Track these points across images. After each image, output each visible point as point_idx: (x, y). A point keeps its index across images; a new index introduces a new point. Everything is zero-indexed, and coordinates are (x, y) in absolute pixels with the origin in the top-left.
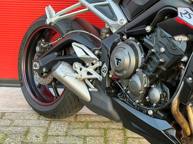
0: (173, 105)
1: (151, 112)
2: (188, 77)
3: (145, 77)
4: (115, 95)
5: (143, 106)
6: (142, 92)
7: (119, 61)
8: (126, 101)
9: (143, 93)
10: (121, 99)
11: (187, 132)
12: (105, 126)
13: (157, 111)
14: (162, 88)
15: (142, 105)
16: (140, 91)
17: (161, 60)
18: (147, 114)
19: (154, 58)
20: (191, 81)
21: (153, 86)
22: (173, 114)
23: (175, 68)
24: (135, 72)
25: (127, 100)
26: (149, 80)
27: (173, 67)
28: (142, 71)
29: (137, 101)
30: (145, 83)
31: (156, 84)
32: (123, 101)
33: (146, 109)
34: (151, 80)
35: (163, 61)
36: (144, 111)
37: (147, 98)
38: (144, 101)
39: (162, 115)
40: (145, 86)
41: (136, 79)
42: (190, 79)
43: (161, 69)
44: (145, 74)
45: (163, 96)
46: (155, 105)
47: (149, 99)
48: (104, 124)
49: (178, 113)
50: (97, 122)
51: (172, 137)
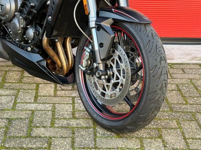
0: (43, 41)
1: (29, 49)
2: (49, 16)
3: (22, 19)
4: (4, 37)
5: (24, 44)
6: (20, 31)
7: (2, 7)
8: (12, 42)
9: (21, 33)
10: (8, 40)
11: (59, 64)
12: (7, 69)
13: (33, 48)
14: (36, 28)
15: (22, 43)
16: (19, 31)
17: (32, 4)
18: (27, 50)
19: (28, 3)
20: (51, 19)
21: (29, 26)
22: (44, 48)
23: (44, 11)
24: (14, 16)
25: (12, 40)
26: (25, 21)
27: (43, 11)
28: (19, 14)
29: (17, 40)
30: (22, 24)
31: (31, 25)
32: (10, 42)
33: (26, 46)
34: (27, 22)
35: (34, 5)
36: (25, 48)
37: (25, 36)
38: (23, 40)
39: (37, 50)
40: (22, 26)
41: (16, 21)
42: (50, 17)
43: (32, 12)
44: (21, 16)
45: (36, 34)
46: (30, 41)
47: (26, 37)
48: (6, 67)
49: (48, 47)
50: (2, 66)
51: (43, 67)
